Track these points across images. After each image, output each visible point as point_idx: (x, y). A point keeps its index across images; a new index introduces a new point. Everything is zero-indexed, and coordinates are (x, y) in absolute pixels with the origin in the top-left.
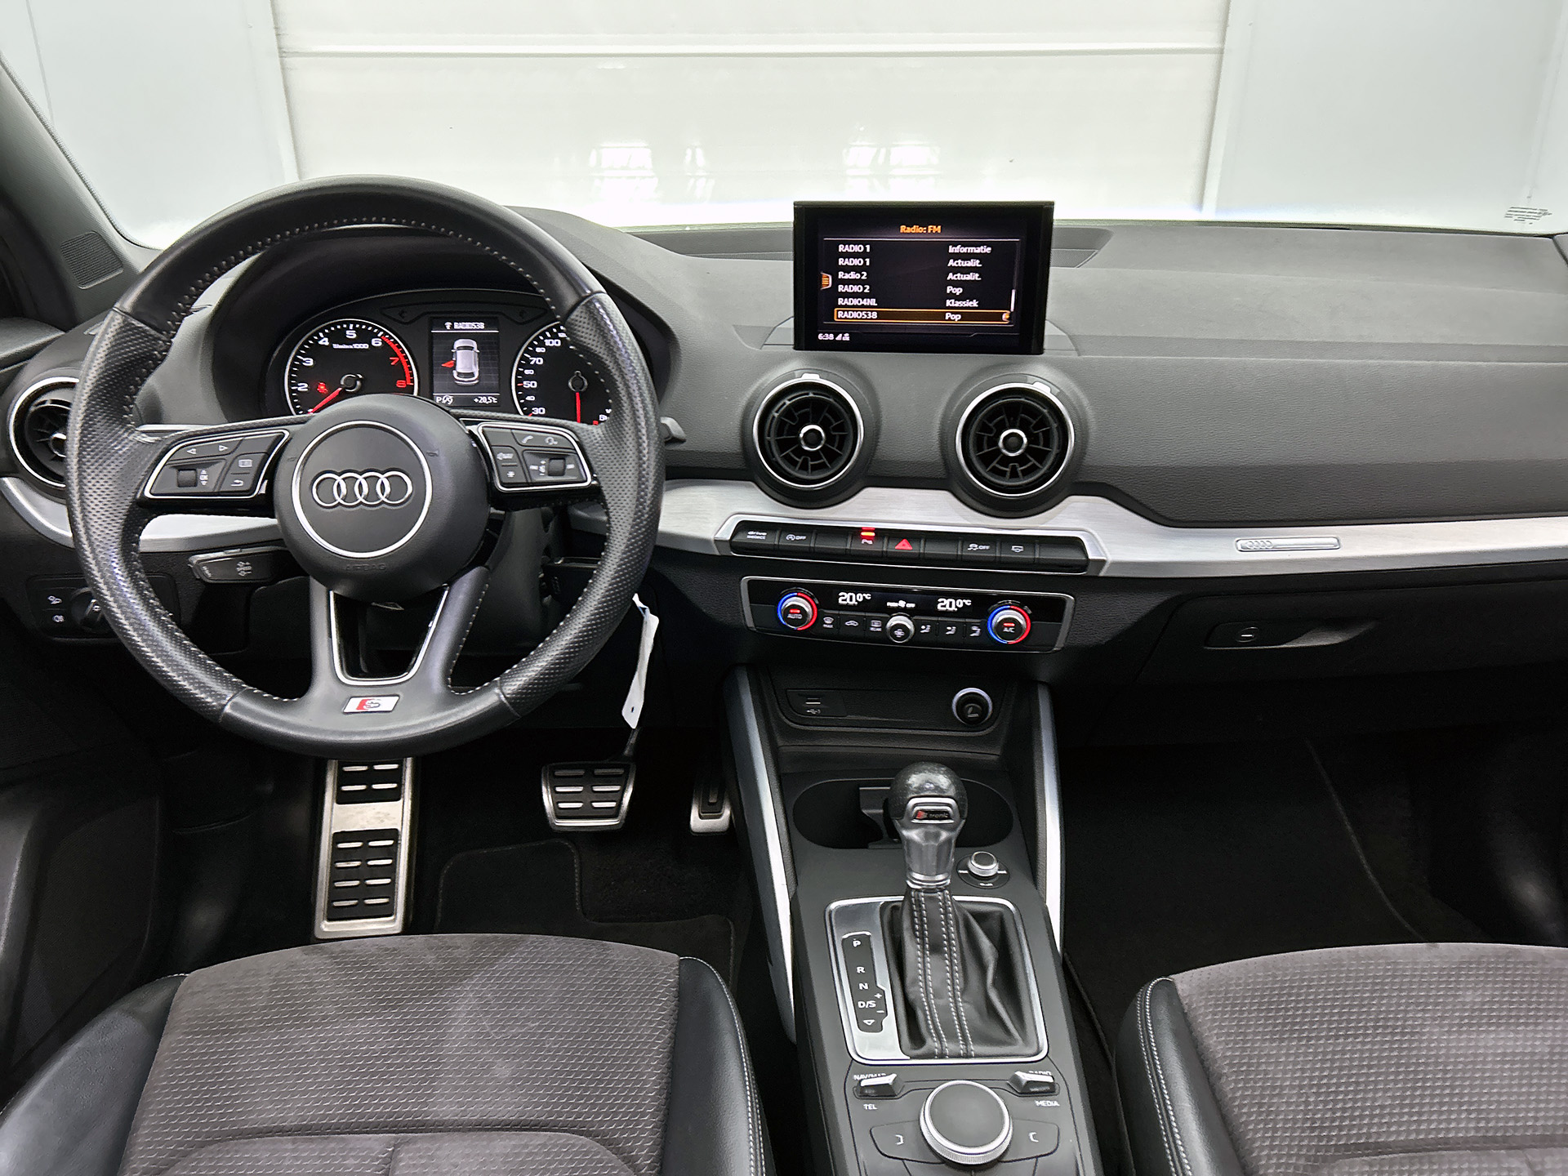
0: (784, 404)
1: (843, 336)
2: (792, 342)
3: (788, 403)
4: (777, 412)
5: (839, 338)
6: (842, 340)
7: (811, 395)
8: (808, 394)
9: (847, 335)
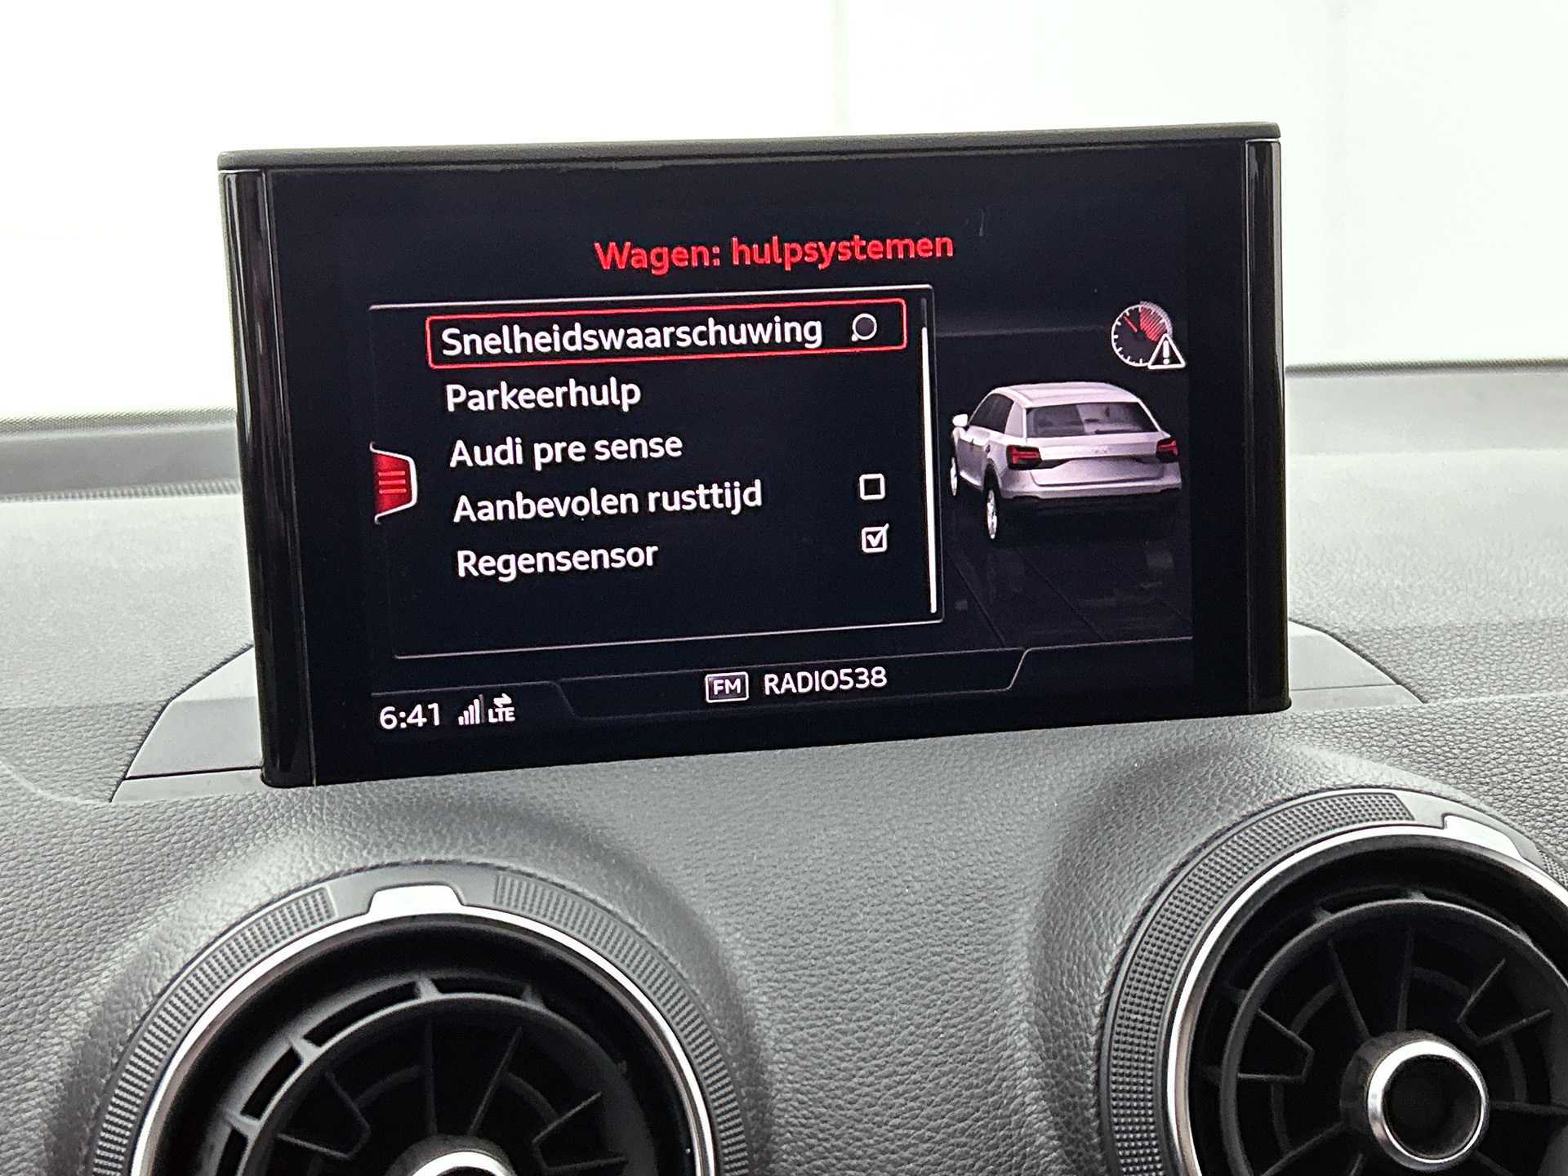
0: (291, 1059)
1: (489, 704)
2: (255, 751)
3: (310, 1054)
4: (254, 1108)
5: (471, 715)
6: (485, 724)
7: (429, 994)
8: (410, 992)
9: (506, 699)
